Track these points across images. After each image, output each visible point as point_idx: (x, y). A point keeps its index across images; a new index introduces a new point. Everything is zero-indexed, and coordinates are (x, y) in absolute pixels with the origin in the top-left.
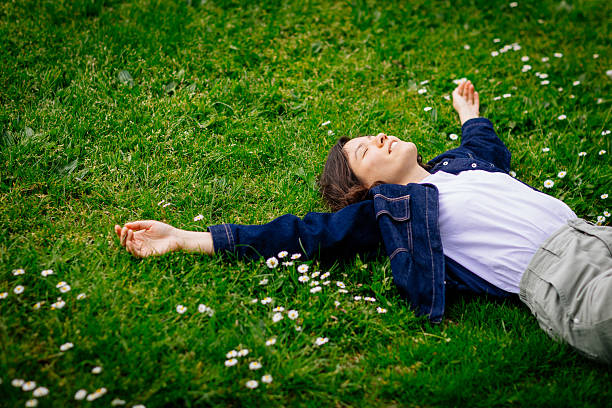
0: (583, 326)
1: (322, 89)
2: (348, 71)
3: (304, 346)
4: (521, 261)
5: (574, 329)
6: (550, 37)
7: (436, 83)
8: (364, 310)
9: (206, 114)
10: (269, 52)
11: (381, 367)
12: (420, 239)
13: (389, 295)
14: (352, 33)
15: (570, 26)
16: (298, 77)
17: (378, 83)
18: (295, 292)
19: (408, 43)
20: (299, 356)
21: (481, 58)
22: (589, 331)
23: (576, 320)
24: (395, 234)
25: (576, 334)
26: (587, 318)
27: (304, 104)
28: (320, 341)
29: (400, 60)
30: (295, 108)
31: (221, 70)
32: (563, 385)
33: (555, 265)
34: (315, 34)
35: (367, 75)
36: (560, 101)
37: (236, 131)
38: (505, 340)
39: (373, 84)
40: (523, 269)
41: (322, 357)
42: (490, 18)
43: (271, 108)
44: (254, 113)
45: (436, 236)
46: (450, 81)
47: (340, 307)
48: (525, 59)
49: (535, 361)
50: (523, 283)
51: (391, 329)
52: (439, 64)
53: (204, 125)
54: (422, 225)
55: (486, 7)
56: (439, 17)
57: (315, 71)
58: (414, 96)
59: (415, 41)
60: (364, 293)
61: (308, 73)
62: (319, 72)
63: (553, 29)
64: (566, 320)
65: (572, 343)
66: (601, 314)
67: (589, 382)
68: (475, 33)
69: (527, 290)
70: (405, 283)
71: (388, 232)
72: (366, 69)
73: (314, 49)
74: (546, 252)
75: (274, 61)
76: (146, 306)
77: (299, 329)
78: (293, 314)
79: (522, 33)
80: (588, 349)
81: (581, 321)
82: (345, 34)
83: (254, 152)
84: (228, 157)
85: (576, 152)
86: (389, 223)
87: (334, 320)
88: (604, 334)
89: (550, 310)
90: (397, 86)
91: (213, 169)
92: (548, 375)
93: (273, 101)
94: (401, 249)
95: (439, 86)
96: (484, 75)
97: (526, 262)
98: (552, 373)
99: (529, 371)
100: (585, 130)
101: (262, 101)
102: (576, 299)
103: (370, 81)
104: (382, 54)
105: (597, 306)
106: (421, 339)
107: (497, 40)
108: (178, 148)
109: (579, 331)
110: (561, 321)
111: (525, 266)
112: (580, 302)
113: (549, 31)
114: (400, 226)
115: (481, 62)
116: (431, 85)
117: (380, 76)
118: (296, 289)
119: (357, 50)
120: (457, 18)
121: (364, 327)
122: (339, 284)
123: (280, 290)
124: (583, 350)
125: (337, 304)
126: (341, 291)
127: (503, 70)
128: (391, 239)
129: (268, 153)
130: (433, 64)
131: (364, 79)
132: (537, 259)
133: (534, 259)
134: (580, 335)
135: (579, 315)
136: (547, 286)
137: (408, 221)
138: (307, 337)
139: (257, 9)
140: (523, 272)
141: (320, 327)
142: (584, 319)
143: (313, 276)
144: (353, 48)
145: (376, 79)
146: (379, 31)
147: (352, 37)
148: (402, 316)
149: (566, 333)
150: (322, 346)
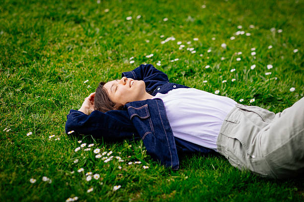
0: (259, 159)
1: (78, 66)
2: (89, 57)
3: (107, 192)
4: (215, 130)
5: (253, 162)
6: (188, 33)
7: (138, 58)
8: (135, 169)
9: (18, 84)
10: (45, 53)
11: (153, 197)
12: (158, 126)
13: (146, 160)
14: (86, 39)
15: (196, 27)
16: (64, 63)
17: (107, 61)
18: (94, 165)
19: (117, 41)
20: (106, 197)
21: (156, 45)
22: (261, 161)
23: (253, 156)
24: (143, 125)
25: (254, 164)
26: (259, 154)
27: (71, 75)
28: (116, 188)
29: (115, 49)
30: (66, 77)
31: (21, 63)
32: (254, 192)
33: (235, 128)
34: (67, 41)
35: (100, 58)
36: (203, 60)
37: (37, 91)
38: (216, 174)
39: (104, 62)
40: (217, 134)
41: (119, 196)
42: (155, 27)
43: (53, 78)
44: (45, 81)
45: (167, 123)
46: (145, 57)
47: (122, 169)
48: (179, 43)
49: (236, 181)
50: (219, 141)
51: (153, 176)
52: (136, 50)
53: (18, 90)
54: (157, 119)
55: (152, 22)
56: (129, 29)
57: (72, 59)
58: (128, 66)
59: (120, 40)
60: (132, 160)
61: (69, 60)
62: (74, 59)
63: (188, 29)
64: (247, 157)
65: (252, 170)
66: (267, 150)
67: (268, 188)
68: (149, 35)
69: (222, 145)
70: (154, 150)
71: (139, 125)
72: (99, 55)
73: (69, 49)
74: (228, 122)
75: (48, 56)
76: (11, 182)
77: (102, 184)
78: (97, 176)
79: (173, 32)
80: (262, 172)
81: (256, 156)
82: (83, 41)
83: (50, 99)
84: (37, 104)
85: (220, 82)
86: (139, 120)
87: (121, 176)
88: (271, 161)
89: (238, 153)
90: (118, 62)
91: (30, 110)
92: (244, 188)
93: (54, 75)
94: (148, 133)
95: (139, 60)
96: (161, 52)
97: (218, 130)
98: (246, 187)
99: (234, 188)
100: (221, 71)
101: (48, 75)
102: (251, 145)
103: (102, 61)
104: (106, 47)
105: (264, 146)
106: (171, 179)
107: (162, 36)
108: (7, 102)
109: (256, 162)
110: (244, 158)
111: (218, 132)
112: (254, 146)
113: (186, 30)
114: (145, 121)
115: (157, 47)
116: (135, 59)
117: (107, 58)
118: (94, 163)
119: (91, 48)
120: (138, 28)
121: (138, 178)
122: (118, 157)
123: (85, 165)
124: (259, 172)
125: (120, 168)
126: (120, 161)
127: (169, 49)
128: (141, 128)
129: (58, 100)
130: (133, 50)
131: (99, 60)
132: (224, 127)
133: (222, 127)
134: (256, 165)
135: (255, 153)
136: (233, 140)
137: (149, 118)
138: (108, 187)
139: (32, 34)
140: (218, 136)
141: (113, 181)
142: (258, 155)
143: (103, 154)
144: (89, 47)
145: (106, 59)
146: (101, 37)
147: (87, 42)
148: (157, 169)
149: (249, 165)
150: (117, 190)
